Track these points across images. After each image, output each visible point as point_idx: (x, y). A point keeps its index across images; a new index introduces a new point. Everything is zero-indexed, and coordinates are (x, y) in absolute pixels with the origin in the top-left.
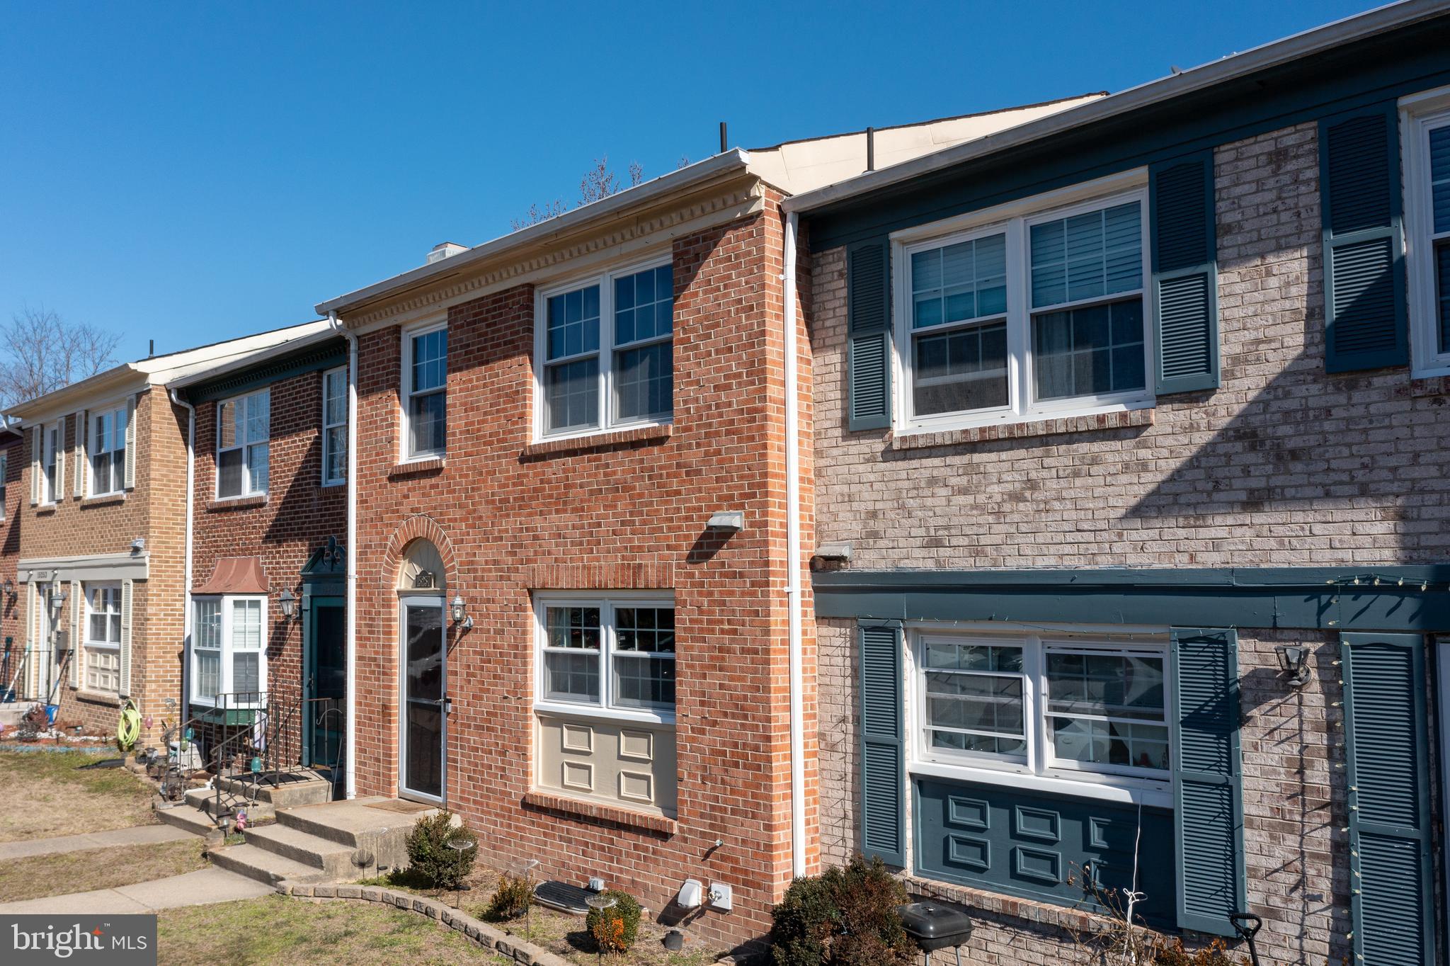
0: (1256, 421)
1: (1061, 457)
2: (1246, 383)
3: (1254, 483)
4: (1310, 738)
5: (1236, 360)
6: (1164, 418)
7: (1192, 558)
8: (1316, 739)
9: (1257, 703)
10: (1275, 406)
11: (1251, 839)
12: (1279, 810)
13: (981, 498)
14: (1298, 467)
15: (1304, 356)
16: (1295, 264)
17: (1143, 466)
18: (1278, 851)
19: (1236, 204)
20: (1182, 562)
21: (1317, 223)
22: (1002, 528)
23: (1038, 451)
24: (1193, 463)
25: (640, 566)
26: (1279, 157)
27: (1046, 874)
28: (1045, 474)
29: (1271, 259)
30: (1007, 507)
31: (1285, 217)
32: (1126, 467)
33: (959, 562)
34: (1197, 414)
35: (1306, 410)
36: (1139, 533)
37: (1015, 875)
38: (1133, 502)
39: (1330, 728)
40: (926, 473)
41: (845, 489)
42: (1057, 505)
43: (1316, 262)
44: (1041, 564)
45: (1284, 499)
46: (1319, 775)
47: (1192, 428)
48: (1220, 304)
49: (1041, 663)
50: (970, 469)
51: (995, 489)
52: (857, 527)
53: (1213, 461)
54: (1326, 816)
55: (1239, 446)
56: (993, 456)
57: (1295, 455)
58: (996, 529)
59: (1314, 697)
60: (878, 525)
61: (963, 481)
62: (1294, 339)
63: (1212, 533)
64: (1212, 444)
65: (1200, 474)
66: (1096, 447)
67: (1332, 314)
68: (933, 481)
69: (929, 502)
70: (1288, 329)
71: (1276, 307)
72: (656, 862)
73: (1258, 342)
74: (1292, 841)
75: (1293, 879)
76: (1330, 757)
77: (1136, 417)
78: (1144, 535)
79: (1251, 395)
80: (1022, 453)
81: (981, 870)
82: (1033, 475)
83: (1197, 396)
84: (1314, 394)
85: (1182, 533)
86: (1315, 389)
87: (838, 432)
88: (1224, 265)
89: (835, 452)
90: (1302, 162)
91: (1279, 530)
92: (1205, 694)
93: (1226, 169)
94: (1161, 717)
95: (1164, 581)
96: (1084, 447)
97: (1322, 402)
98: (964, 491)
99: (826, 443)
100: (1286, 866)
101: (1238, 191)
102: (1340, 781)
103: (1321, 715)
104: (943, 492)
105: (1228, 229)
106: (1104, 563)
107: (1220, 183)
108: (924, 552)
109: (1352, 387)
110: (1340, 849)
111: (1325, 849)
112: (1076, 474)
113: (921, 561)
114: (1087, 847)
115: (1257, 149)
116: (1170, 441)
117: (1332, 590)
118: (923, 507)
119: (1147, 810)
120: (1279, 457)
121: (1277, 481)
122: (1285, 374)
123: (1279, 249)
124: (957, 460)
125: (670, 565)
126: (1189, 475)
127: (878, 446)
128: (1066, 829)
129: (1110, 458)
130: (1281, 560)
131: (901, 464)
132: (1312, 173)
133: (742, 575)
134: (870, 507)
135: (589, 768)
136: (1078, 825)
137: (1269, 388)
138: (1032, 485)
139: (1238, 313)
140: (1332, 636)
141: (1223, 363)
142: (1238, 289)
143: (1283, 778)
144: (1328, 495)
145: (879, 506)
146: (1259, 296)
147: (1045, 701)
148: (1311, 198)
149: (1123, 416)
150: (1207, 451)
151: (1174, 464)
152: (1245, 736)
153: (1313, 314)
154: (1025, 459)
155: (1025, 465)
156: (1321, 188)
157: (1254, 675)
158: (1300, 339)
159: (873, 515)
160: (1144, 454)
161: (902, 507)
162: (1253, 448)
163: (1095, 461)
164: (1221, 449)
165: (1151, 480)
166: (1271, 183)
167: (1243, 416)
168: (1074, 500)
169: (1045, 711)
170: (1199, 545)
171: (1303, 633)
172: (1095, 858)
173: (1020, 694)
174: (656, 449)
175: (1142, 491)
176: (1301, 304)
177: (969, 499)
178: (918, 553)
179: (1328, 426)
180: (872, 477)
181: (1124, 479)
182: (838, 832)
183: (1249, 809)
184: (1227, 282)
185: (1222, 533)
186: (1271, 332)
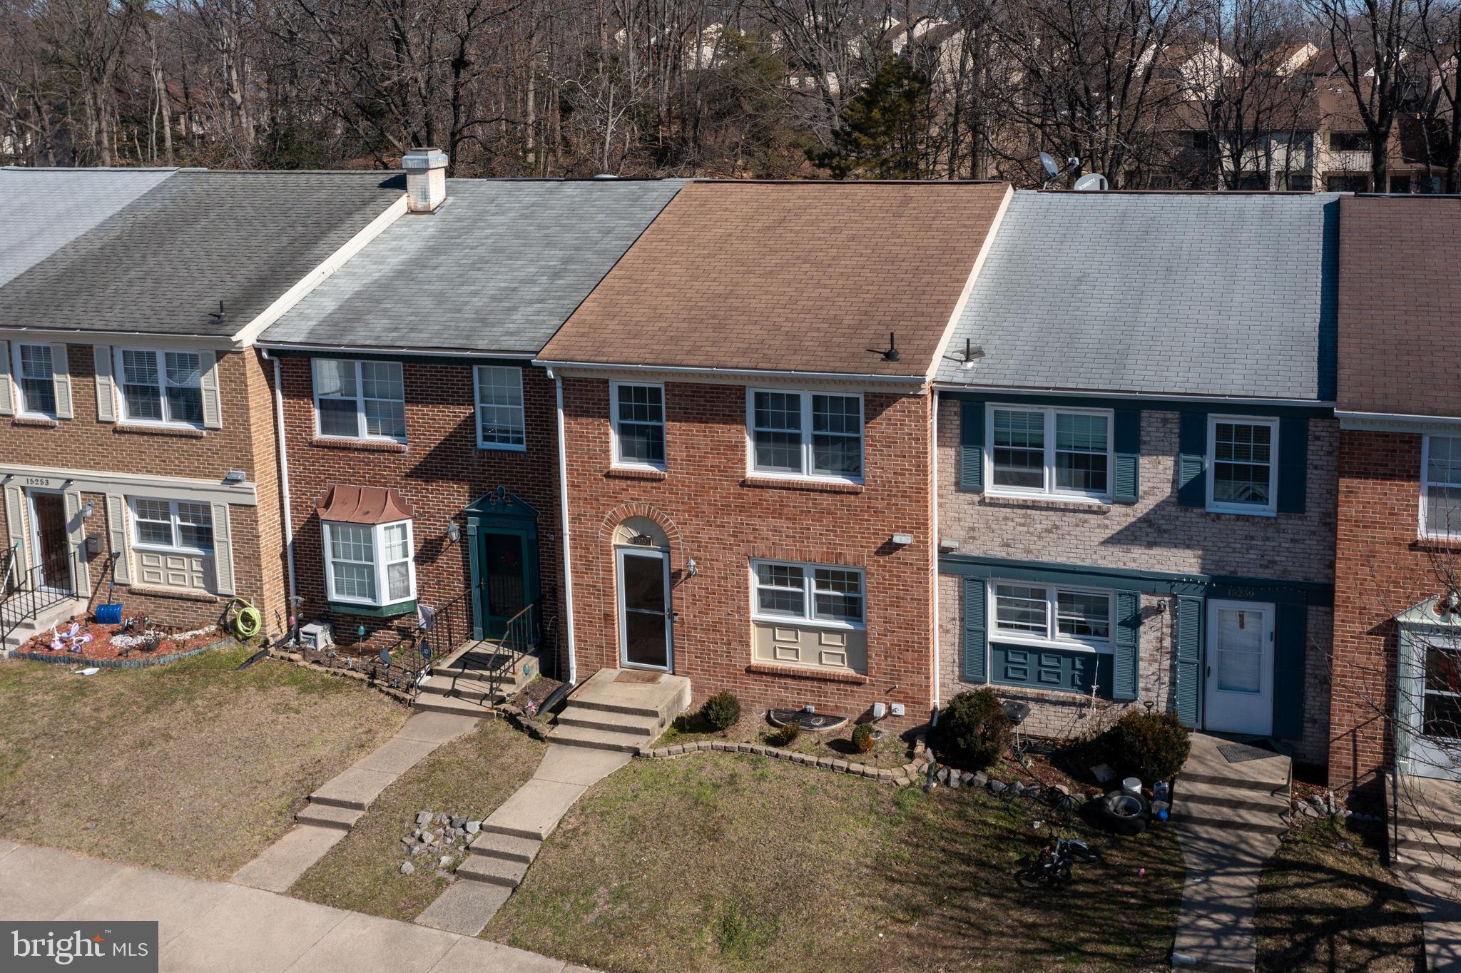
0: (1152, 517)
1: (1070, 517)
2: (1149, 502)
3: (1149, 539)
4: (1164, 630)
5: (1145, 493)
6: (1116, 510)
7: (1125, 564)
8: (1167, 631)
9: (1146, 618)
10: (1159, 512)
11: (1142, 665)
12: (1152, 655)
13: (1031, 530)
14: (1166, 536)
15: (1170, 496)
16: (1168, 462)
17: (1107, 527)
18: (1151, 669)
19: (1148, 433)
20: (1121, 566)
21: (1178, 449)
22: (1041, 543)
23: (1060, 514)
24: (1127, 528)
25: (841, 554)
26: (1165, 421)
27: (1055, 680)
28: (1062, 523)
29: (1160, 458)
30: (1044, 535)
31: (1166, 444)
32: (1099, 526)
33: (1018, 555)
34: (1129, 510)
35: (1170, 516)
36: (1103, 551)
37: (1039, 680)
38: (1102, 540)
39: (1172, 626)
40: (1003, 515)
41: (957, 515)
42: (1068, 537)
43: (1176, 463)
44: (1059, 560)
45: (1160, 546)
46: (1167, 643)
47: (1127, 515)
48: (1141, 470)
49: (1055, 596)
50: (1025, 516)
51: (1038, 526)
52: (963, 534)
53: (1134, 529)
54: (1168, 656)
55: (1145, 525)
56: (1038, 512)
57: (1165, 531)
58: (1038, 543)
59: (1167, 616)
60: (976, 534)
61: (1023, 521)
62: (1167, 490)
63: (1133, 555)
64: (1135, 523)
65: (1129, 533)
66: (1087, 516)
67: (1182, 484)
68: (1006, 519)
69: (1004, 527)
70: (1166, 485)
71: (1162, 476)
72: (853, 696)
73: (1154, 488)
74: (1156, 665)
75: (1156, 677)
76: (1171, 636)
77: (1105, 507)
78: (1106, 553)
79: (1151, 507)
80: (1052, 513)
81: (1023, 680)
82: (1057, 523)
83: (1129, 503)
84: (1173, 510)
85: (1121, 554)
86: (1174, 509)
87: (953, 488)
88: (1143, 455)
89: (951, 497)
90: (1173, 426)
91: (1158, 557)
92: (1127, 613)
93: (1145, 419)
94: (1107, 619)
95: (1114, 573)
96: (1081, 515)
97: (1176, 514)
98: (1023, 525)
99: (945, 492)
100: (1153, 674)
101: (1150, 429)
102: (1174, 646)
103: (1169, 622)
104: (1012, 524)
105: (1145, 443)
106: (1088, 563)
107: (1142, 424)
108: (1001, 549)
109: (1186, 510)
110: (1173, 668)
111: (1167, 667)
112: (1077, 525)
113: (1000, 553)
114: (1074, 668)
115: (1157, 415)
116: (1118, 519)
117: (1176, 581)
118: (1001, 529)
119: (1102, 656)
120: (1160, 531)
121: (1158, 540)
122: (1163, 501)
123: (1164, 454)
124: (1019, 511)
125: (863, 556)
126: (1125, 533)
127: (977, 498)
128: (1065, 662)
129: (1092, 521)
130: (1157, 569)
131: (989, 508)
132: (1177, 431)
133: (911, 564)
134: (971, 525)
135: (797, 650)
136: (1070, 660)
137: (1158, 505)
138: (1057, 527)
139: (1147, 475)
140: (1175, 597)
141: (1140, 493)
142: (1148, 466)
143: (1154, 644)
144: (1176, 547)
145: (976, 525)
146: (1155, 471)
147: (1056, 612)
148: (1176, 440)
149: (1099, 507)
150: (1132, 525)
151: (1119, 528)
152: (1142, 629)
153: (1175, 482)
154: (1054, 517)
155: (1054, 518)
156: (1180, 437)
157: (1146, 607)
158: (1169, 490)
159: (973, 529)
160: (1107, 522)
161: (990, 527)
162: (1150, 526)
163: (1086, 521)
164: (1138, 525)
165: (1109, 533)
166: (1162, 430)
167: (1147, 514)
168: (1076, 536)
169: (1057, 616)
170: (1128, 559)
171: (1164, 595)
172: (1077, 673)
173: (1045, 608)
174: (852, 497)
175: (1105, 537)
176: (1171, 477)
177: (1025, 529)
178: (996, 548)
179: (1177, 523)
180: (972, 512)
181: (1098, 530)
182: (951, 669)
183: (1142, 654)
184: (1144, 461)
185: (1137, 556)
186: (1159, 485)
